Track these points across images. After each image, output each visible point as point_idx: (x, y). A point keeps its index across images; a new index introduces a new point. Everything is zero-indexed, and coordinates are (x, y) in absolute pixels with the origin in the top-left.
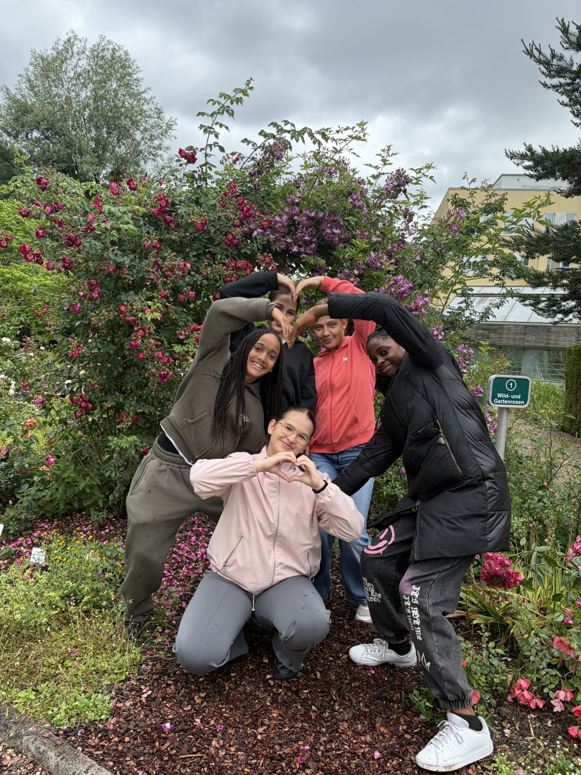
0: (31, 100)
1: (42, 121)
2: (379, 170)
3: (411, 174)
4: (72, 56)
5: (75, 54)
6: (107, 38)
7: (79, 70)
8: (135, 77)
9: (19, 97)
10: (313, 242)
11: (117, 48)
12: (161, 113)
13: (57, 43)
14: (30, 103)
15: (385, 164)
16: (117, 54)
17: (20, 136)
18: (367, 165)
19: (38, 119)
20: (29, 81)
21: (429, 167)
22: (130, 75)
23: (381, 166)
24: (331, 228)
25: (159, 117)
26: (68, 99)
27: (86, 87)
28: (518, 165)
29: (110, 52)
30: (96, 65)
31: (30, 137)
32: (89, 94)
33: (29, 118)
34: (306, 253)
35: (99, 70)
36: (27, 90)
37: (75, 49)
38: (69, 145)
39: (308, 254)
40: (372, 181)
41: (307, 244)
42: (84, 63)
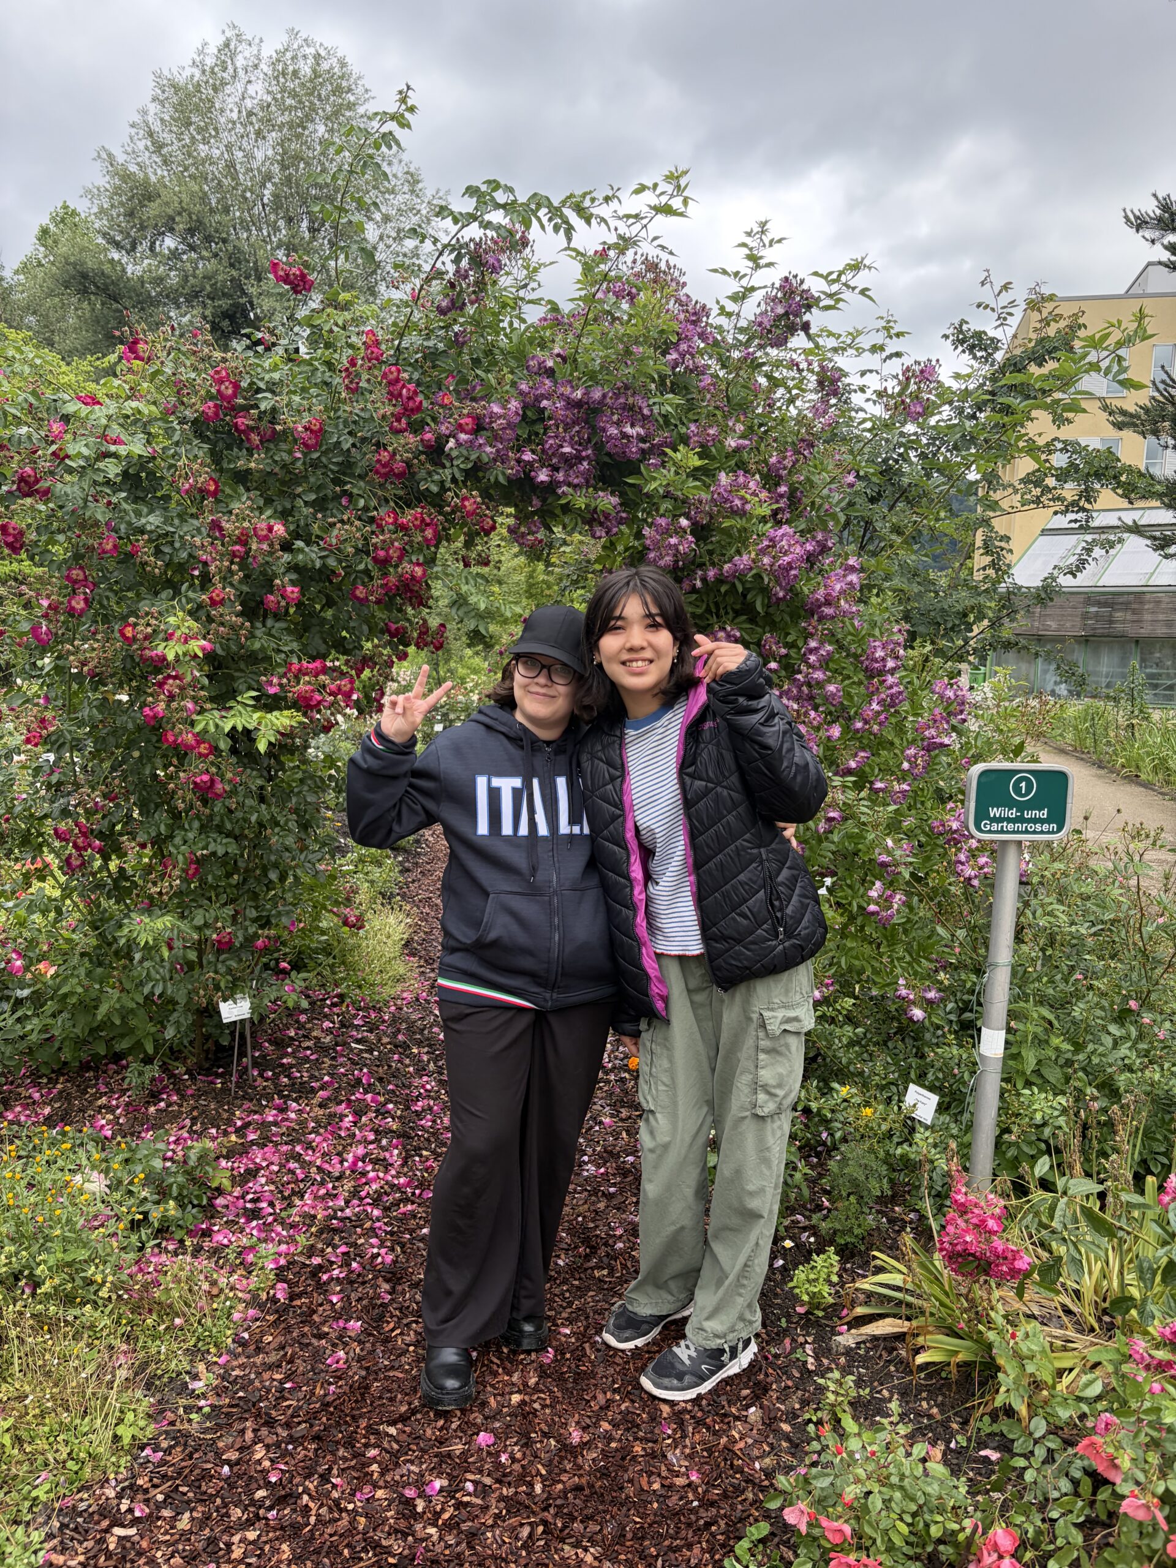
0: (156, 174)
1: (180, 214)
2: (744, 282)
3: (816, 286)
4: (234, 77)
5: (241, 73)
6: (303, 35)
7: (249, 103)
8: (361, 110)
9: (133, 168)
10: (583, 459)
11: (323, 53)
12: (418, 182)
13: (201, 52)
14: (153, 179)
15: (758, 267)
16: (325, 66)
17: (139, 249)
18: (715, 271)
19: (170, 211)
20: (151, 134)
21: (856, 267)
22: (351, 106)
23: (749, 271)
24: (618, 424)
25: (413, 191)
26: (231, 165)
27: (264, 138)
28: (1153, 242)
29: (311, 61)
30: (283, 91)
31: (158, 249)
32: (270, 153)
33: (153, 210)
34: (569, 485)
35: (289, 102)
36: (147, 154)
37: (240, 62)
38: (235, 260)
39: (575, 487)
40: (731, 307)
41: (569, 462)
42: (258, 91)
